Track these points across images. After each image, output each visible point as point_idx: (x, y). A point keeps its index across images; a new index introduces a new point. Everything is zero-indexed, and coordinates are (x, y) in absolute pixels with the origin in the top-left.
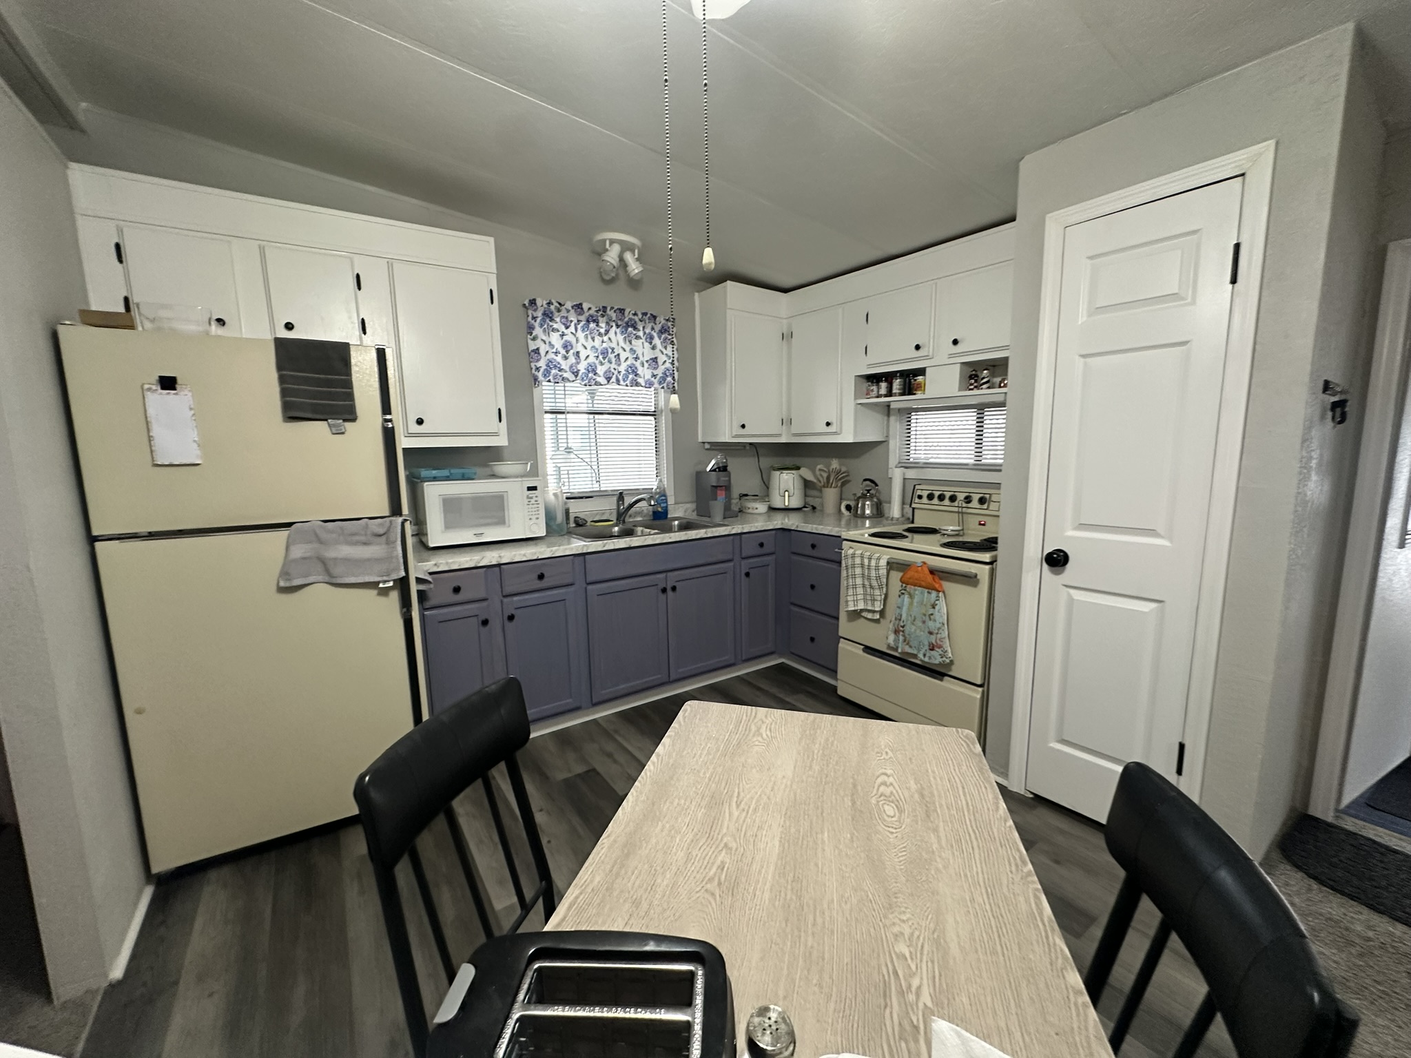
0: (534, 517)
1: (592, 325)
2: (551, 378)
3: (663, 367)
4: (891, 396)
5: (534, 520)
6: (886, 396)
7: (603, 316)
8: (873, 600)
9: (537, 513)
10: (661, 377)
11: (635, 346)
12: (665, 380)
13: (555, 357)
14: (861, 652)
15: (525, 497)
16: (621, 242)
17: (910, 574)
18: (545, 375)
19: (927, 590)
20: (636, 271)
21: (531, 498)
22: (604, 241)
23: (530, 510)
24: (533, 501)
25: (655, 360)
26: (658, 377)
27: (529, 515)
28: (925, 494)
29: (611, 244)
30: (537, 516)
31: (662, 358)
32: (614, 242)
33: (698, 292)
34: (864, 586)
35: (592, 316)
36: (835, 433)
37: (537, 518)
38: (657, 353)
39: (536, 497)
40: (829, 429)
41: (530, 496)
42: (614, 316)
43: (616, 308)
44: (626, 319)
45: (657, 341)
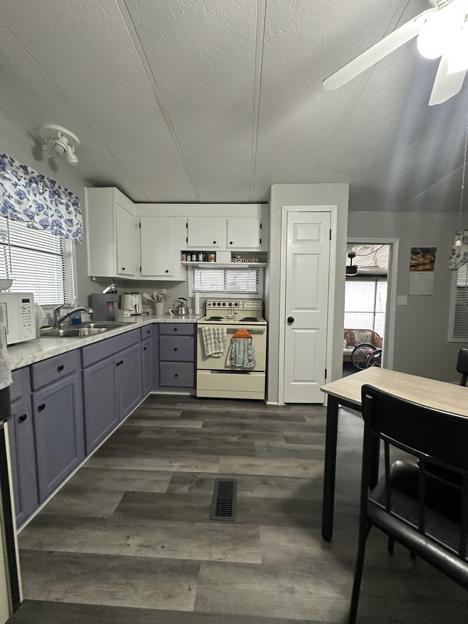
0: (27, 324)
1: (34, 185)
2: (8, 215)
3: (77, 227)
4: (198, 261)
5: (27, 327)
6: (195, 261)
7: (41, 181)
8: (220, 348)
9: (30, 320)
10: (74, 233)
11: (59, 208)
12: (77, 235)
13: (9, 200)
14: (210, 373)
15: (21, 308)
16: (68, 137)
17: (238, 333)
18: (3, 212)
19: (246, 339)
20: (75, 161)
21: (25, 308)
22: (57, 131)
23: (24, 318)
24: (26, 311)
25: (71, 221)
26: (72, 232)
27: (24, 323)
28: (211, 303)
29: (62, 135)
30: (30, 323)
31: (75, 221)
32: (64, 136)
33: (87, 187)
34: (215, 342)
35: (34, 178)
36: (171, 276)
37: (30, 325)
38: (72, 217)
39: (29, 308)
40: (167, 274)
41: (25, 307)
42: (49, 184)
43: (50, 178)
44: (55, 189)
45: (72, 209)
